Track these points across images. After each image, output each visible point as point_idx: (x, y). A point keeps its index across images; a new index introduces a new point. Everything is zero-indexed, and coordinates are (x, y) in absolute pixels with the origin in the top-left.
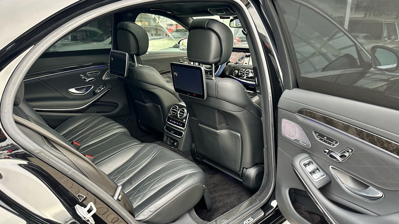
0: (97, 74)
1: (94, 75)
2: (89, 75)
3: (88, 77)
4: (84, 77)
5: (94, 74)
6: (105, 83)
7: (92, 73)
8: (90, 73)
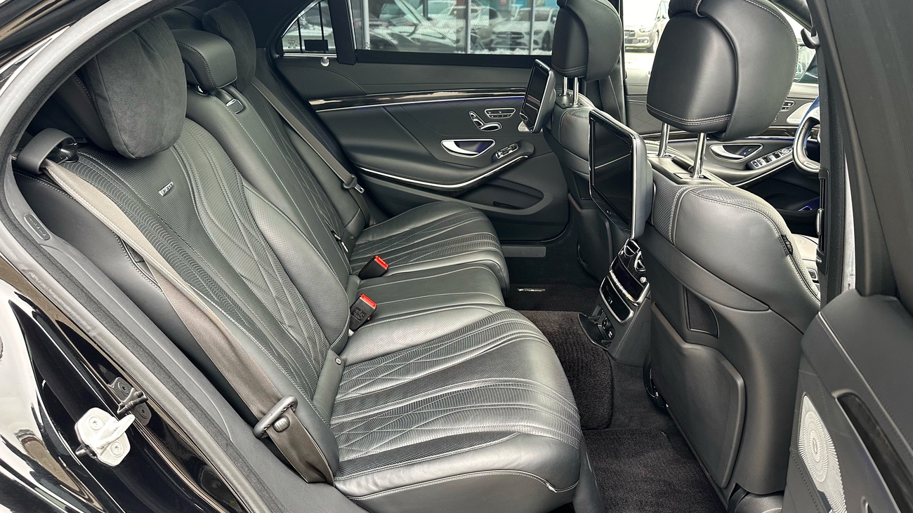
0: (506, 116)
1: (500, 116)
2: (488, 115)
3: (487, 120)
4: (476, 117)
5: (500, 113)
6: (520, 140)
7: (497, 112)
8: (493, 112)
